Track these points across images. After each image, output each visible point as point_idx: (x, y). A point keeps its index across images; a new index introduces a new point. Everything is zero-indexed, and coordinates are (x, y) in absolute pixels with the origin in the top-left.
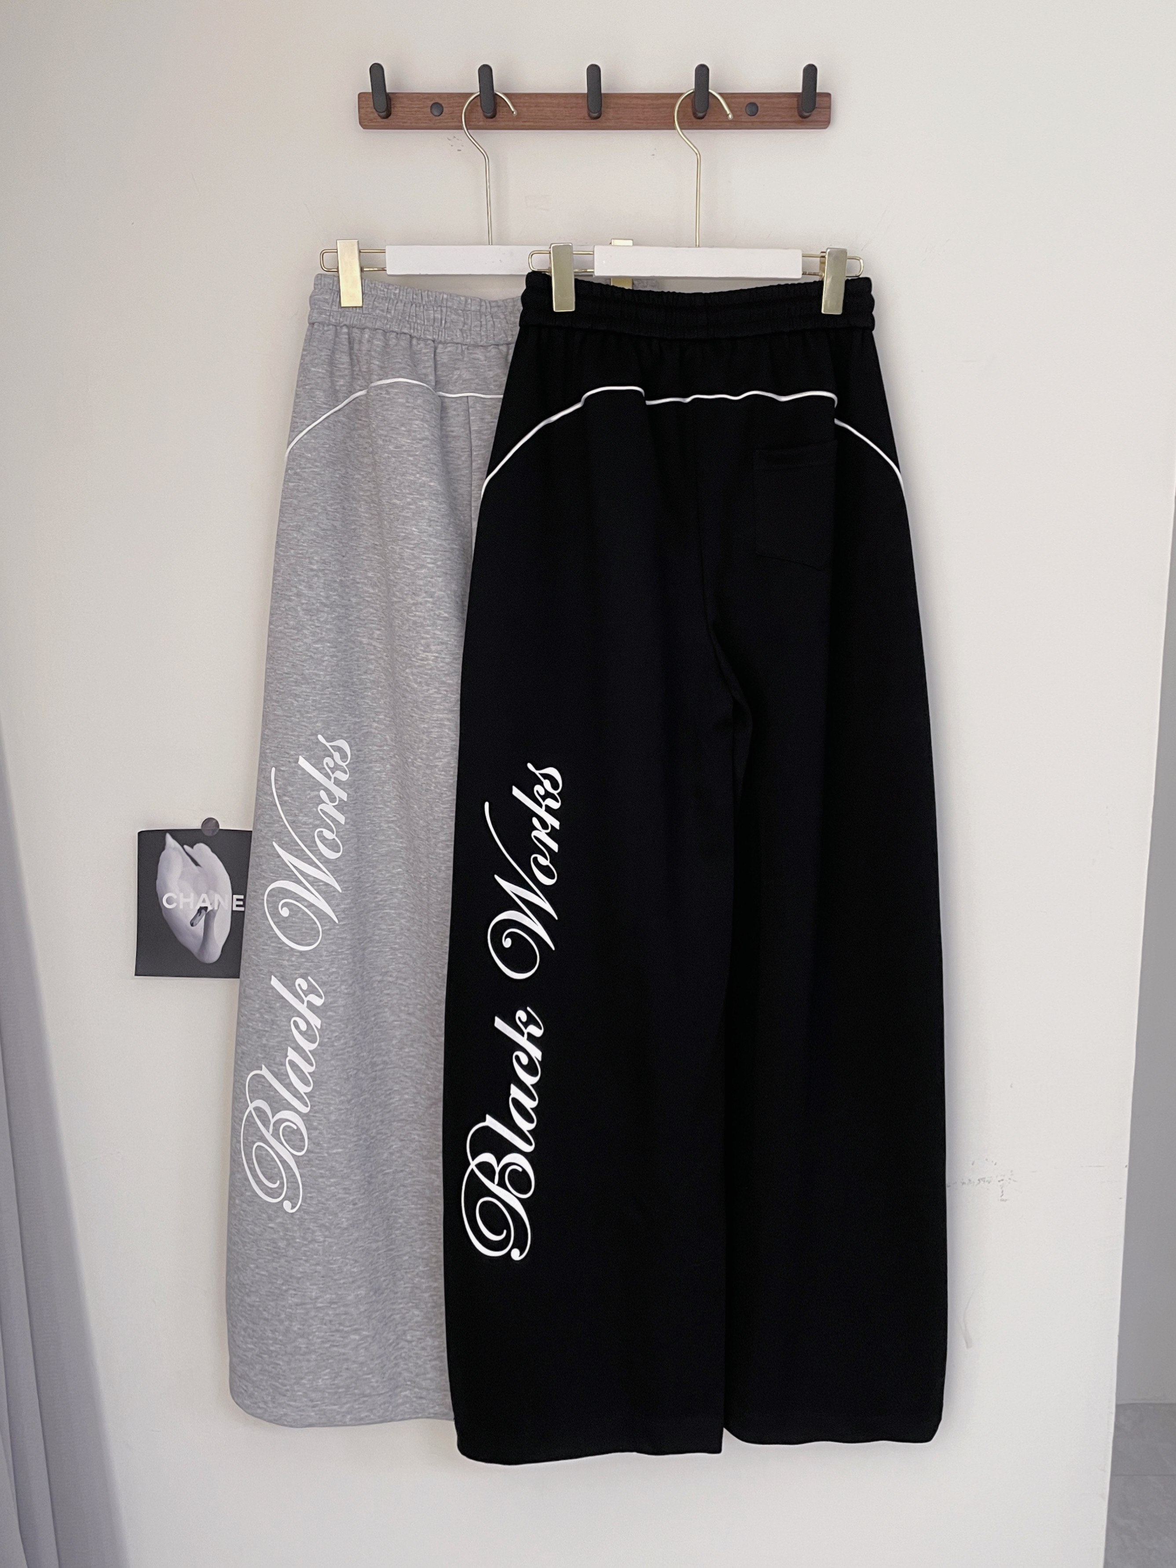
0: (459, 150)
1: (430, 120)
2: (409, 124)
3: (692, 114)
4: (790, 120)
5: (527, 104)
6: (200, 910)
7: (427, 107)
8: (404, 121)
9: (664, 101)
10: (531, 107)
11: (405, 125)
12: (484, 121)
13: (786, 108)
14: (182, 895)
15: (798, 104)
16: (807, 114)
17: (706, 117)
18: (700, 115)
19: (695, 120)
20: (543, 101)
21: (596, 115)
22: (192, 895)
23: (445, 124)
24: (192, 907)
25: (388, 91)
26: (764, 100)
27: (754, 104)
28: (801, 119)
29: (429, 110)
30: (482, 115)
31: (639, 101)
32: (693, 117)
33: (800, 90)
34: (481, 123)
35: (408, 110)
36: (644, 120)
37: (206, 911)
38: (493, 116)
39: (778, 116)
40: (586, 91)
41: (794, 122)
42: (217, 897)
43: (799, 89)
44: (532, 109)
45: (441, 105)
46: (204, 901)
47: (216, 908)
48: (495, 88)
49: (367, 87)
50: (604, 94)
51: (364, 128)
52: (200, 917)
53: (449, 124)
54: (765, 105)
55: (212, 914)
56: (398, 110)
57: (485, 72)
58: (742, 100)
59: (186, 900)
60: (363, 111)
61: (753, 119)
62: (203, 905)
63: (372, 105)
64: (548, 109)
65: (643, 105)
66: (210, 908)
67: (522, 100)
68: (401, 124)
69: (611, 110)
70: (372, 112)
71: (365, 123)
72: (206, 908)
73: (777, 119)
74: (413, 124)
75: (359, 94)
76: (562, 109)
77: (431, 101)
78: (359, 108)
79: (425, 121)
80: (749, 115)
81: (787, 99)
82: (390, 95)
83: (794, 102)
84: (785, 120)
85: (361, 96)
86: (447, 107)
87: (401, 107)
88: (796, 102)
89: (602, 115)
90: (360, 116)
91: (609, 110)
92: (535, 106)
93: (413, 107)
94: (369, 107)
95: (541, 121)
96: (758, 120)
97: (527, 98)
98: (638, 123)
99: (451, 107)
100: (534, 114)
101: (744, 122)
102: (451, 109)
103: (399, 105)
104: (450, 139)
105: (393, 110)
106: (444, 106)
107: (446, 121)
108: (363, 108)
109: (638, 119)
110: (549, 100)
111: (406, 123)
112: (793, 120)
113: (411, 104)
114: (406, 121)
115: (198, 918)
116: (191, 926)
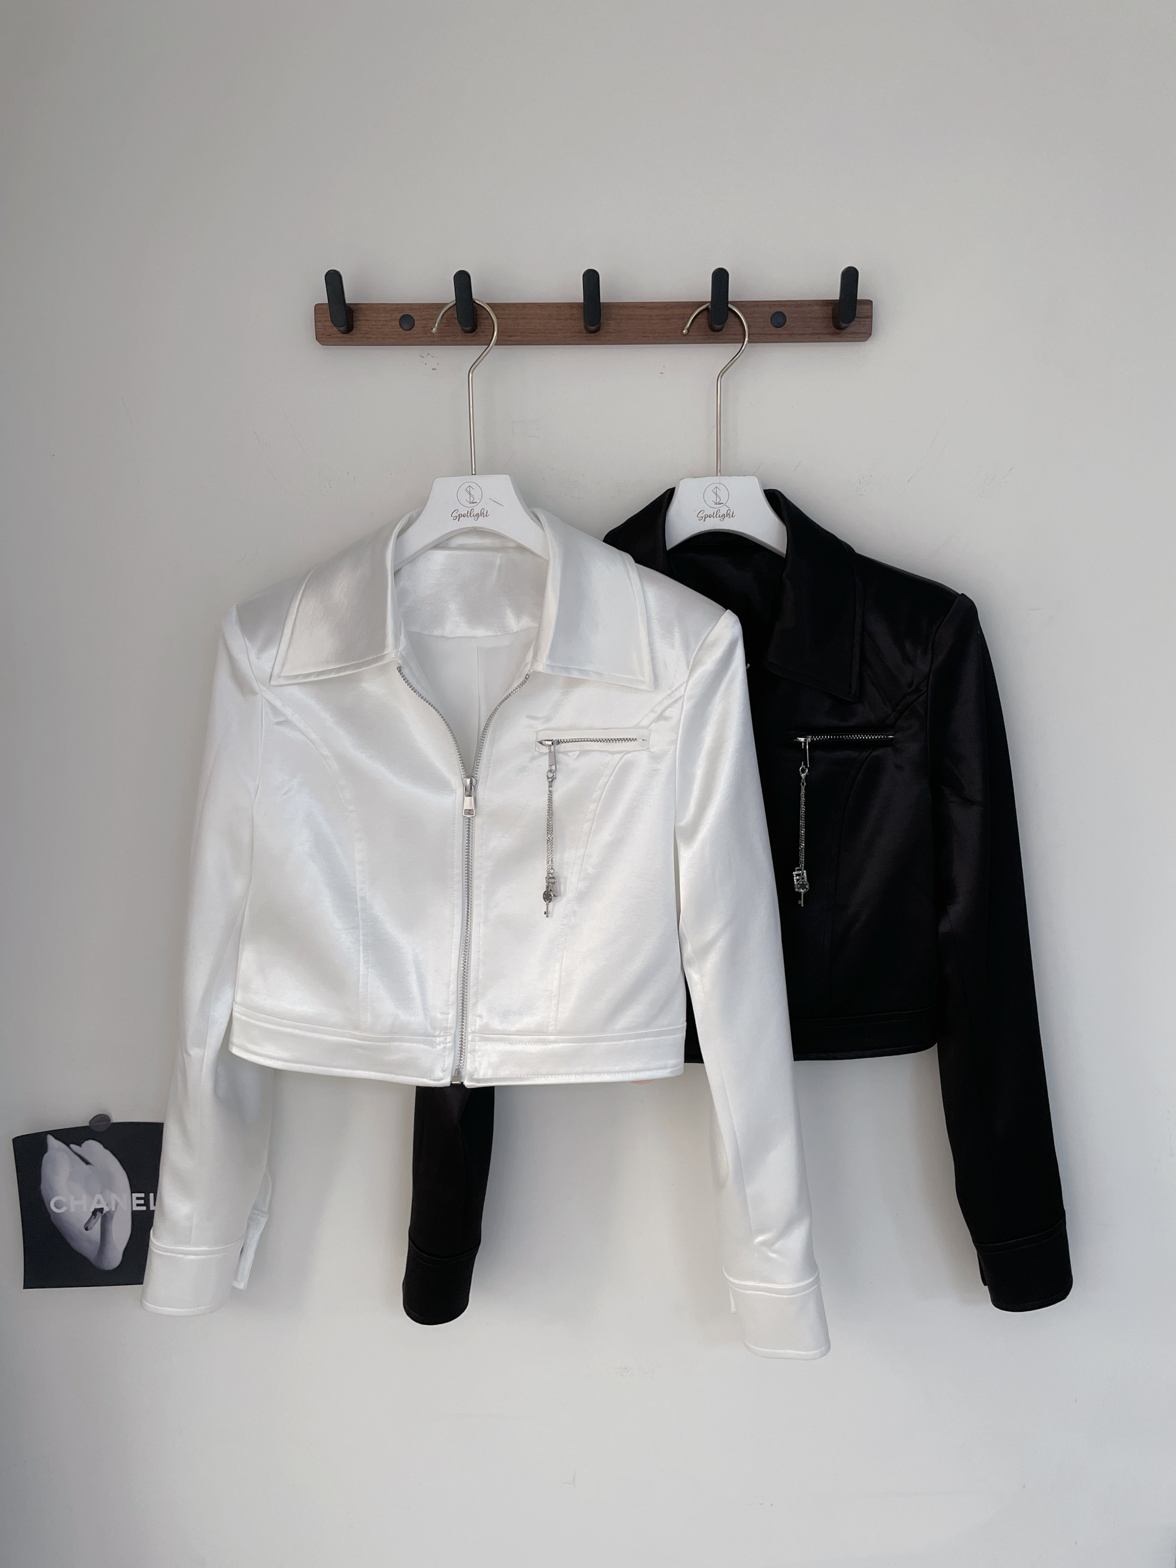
0: (433, 369)
1: (399, 335)
2: (373, 340)
3: (707, 326)
4: (823, 331)
5: (513, 316)
6: (94, 1213)
7: (395, 320)
8: (368, 336)
9: (675, 311)
10: (518, 319)
11: (370, 340)
12: (461, 335)
13: (819, 318)
15: (833, 313)
16: (843, 325)
17: (720, 330)
18: (718, 325)
19: (712, 332)
20: (531, 312)
21: (593, 328)
23: (417, 338)
24: (85, 1209)
25: (347, 302)
26: (794, 309)
27: (781, 314)
28: (838, 331)
29: (398, 323)
30: (460, 328)
31: (645, 311)
32: (708, 329)
33: (838, 299)
34: (460, 338)
35: (374, 323)
36: (650, 333)
37: (102, 1213)
38: (474, 329)
39: (808, 327)
40: (582, 300)
41: (828, 334)
43: (835, 294)
45: (411, 317)
46: (99, 1202)
48: (474, 297)
49: (323, 297)
50: (603, 303)
51: (323, 345)
52: (95, 1220)
53: (422, 338)
54: (796, 315)
56: (362, 324)
57: (462, 279)
58: (767, 309)
60: (318, 324)
61: (780, 330)
62: (99, 1207)
63: (330, 320)
64: (538, 321)
65: (650, 315)
66: (106, 1209)
67: (507, 311)
68: (364, 339)
69: (612, 322)
70: (331, 327)
71: (324, 338)
72: (101, 1210)
73: (810, 331)
74: (379, 340)
75: (316, 306)
76: (554, 321)
77: (401, 312)
78: (315, 322)
79: (393, 337)
80: (775, 327)
81: (820, 308)
82: (351, 306)
83: (829, 310)
84: (819, 331)
85: (318, 308)
86: (418, 320)
87: (364, 320)
88: (831, 311)
89: (601, 328)
90: (317, 330)
91: (610, 322)
92: (522, 318)
93: (379, 321)
94: (327, 320)
95: (529, 335)
96: (785, 332)
97: (512, 309)
98: (644, 337)
99: (424, 320)
100: (521, 327)
101: (770, 335)
102: (424, 322)
103: (361, 318)
104: (423, 356)
105: (355, 323)
106: (415, 318)
107: (418, 336)
108: (320, 321)
109: (645, 333)
110: (539, 311)
111: (370, 338)
112: (827, 331)
113: (377, 317)
114: (370, 336)
115: (93, 1221)
116: (87, 1229)
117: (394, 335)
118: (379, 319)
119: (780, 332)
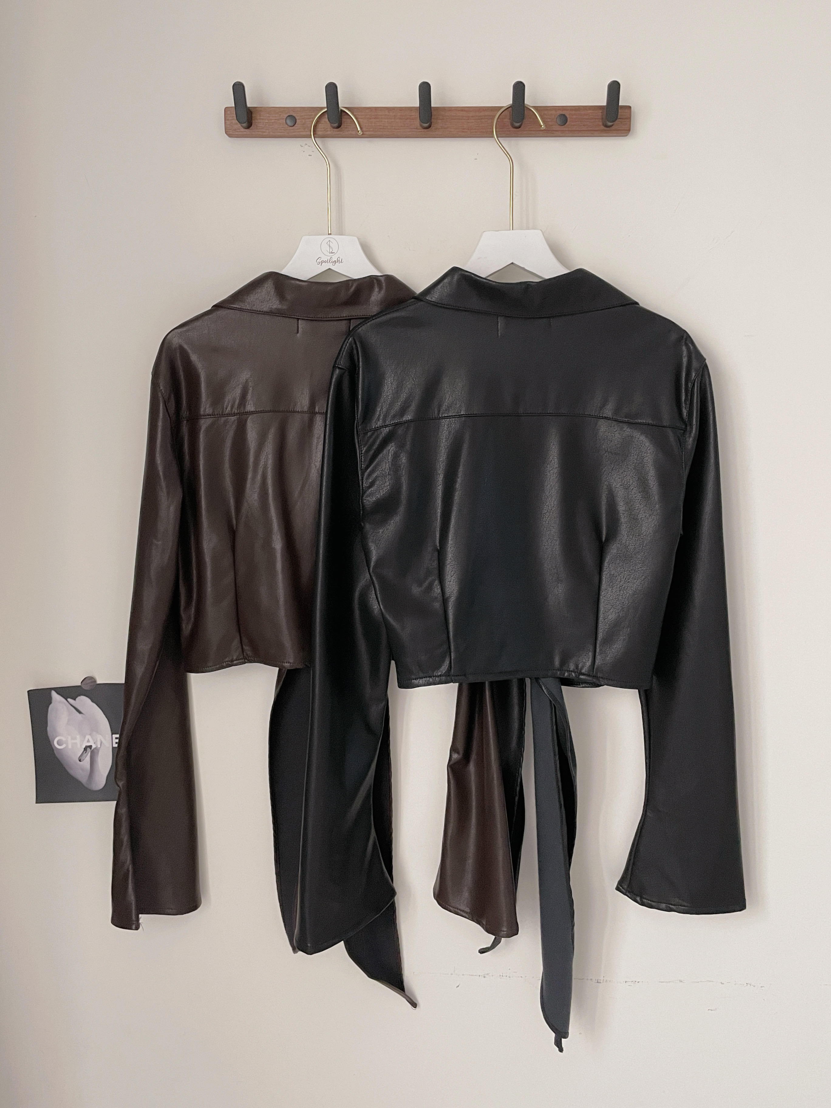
0: (310, 156)
1: (285, 129)
2: (267, 133)
3: (510, 125)
4: (594, 128)
5: (368, 116)
6: (85, 749)
7: (283, 119)
9: (486, 113)
10: (371, 118)
11: (264, 134)
12: (331, 131)
13: (592, 119)
14: (68, 737)
15: (602, 116)
16: (610, 124)
17: (522, 127)
18: (517, 125)
19: (512, 129)
20: (381, 114)
21: (426, 125)
22: (78, 737)
23: (297, 133)
24: (79, 746)
25: (249, 105)
26: (574, 112)
27: (564, 115)
28: (606, 128)
29: (285, 122)
30: (329, 124)
31: (465, 114)
32: (511, 127)
33: (604, 104)
34: (329, 133)
35: (267, 121)
36: (469, 129)
37: (91, 749)
38: (339, 127)
39: (585, 125)
40: (418, 105)
42: (100, 738)
44: (371, 120)
45: (294, 117)
47: (99, 747)
48: (340, 104)
49: (230, 102)
50: (433, 107)
51: (230, 138)
53: (302, 133)
54: (574, 117)
55: (96, 751)
56: (259, 122)
57: (331, 89)
58: (553, 112)
59: (75, 742)
60: (227, 121)
62: (88, 744)
63: (235, 118)
64: (386, 120)
65: (467, 117)
66: (94, 747)
67: (363, 113)
68: (260, 133)
69: (440, 121)
70: (236, 124)
71: (230, 133)
72: (90, 747)
73: (584, 128)
74: (271, 133)
76: (397, 120)
77: (287, 114)
78: (225, 120)
79: (280, 131)
80: (559, 125)
81: (592, 112)
82: (251, 109)
83: (599, 113)
84: (591, 129)
85: (227, 109)
86: (299, 119)
87: (260, 119)
88: (601, 114)
89: (432, 125)
90: (226, 127)
91: (438, 121)
92: (375, 118)
93: (271, 120)
94: (233, 119)
95: (379, 130)
96: (567, 129)
97: (368, 111)
98: (463, 132)
99: (303, 119)
100: (373, 125)
101: (556, 131)
103: (258, 118)
104: (302, 145)
105: (253, 121)
106: (297, 118)
107: (298, 131)
109: (464, 129)
110: (387, 113)
111: (264, 132)
112: (598, 129)
113: (269, 117)
114: (264, 130)
115: (85, 755)
116: (80, 760)
117: (281, 130)
118: (271, 118)
119: (563, 129)
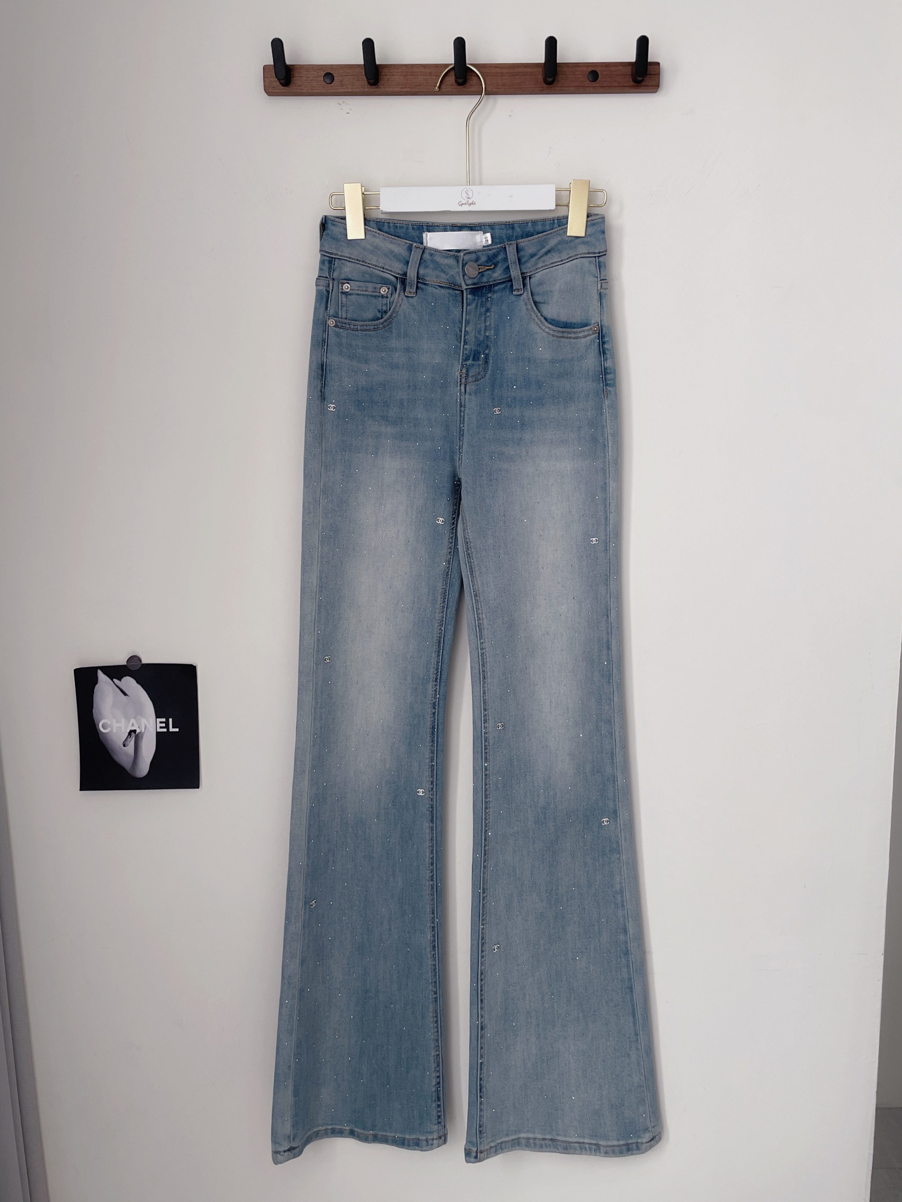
0: (347, 113)
1: (324, 87)
2: (305, 91)
3: (542, 81)
4: (625, 85)
5: (403, 74)
6: (130, 733)
7: (321, 76)
9: (520, 70)
10: (407, 76)
11: (303, 92)
12: (368, 88)
13: (622, 75)
14: (114, 720)
15: (632, 71)
16: (640, 81)
17: (555, 83)
18: (550, 80)
19: (546, 86)
20: (416, 71)
21: (461, 83)
22: (123, 720)
23: (336, 91)
24: (123, 731)
25: (287, 63)
26: (604, 68)
27: (595, 72)
28: (635, 85)
29: (322, 79)
30: (367, 83)
31: (498, 70)
32: (543, 83)
33: (634, 60)
34: (366, 90)
35: (305, 79)
36: (503, 86)
37: (135, 734)
38: (377, 83)
39: (615, 81)
40: (453, 63)
41: (629, 87)
42: (144, 721)
44: (408, 77)
45: (332, 75)
46: (133, 725)
47: (143, 731)
48: (377, 59)
49: (269, 60)
50: (469, 64)
51: (269, 95)
53: (339, 90)
54: (605, 73)
55: (140, 736)
56: (297, 80)
57: (368, 45)
58: (585, 69)
59: (119, 725)
60: (265, 79)
61: (594, 84)
62: (133, 729)
64: (422, 77)
65: (501, 73)
67: (399, 71)
68: (299, 91)
70: (275, 81)
71: (270, 91)
72: (135, 731)
73: (615, 84)
74: (310, 91)
75: (264, 67)
76: (433, 77)
77: (324, 71)
78: (264, 78)
79: (319, 88)
80: (590, 81)
81: (622, 68)
82: (289, 66)
83: (629, 70)
84: (621, 85)
85: (265, 67)
86: (337, 77)
87: (298, 77)
88: (630, 70)
89: (467, 84)
90: (266, 84)
91: (473, 78)
92: (410, 75)
93: (309, 77)
94: (273, 77)
96: (598, 85)
99: (341, 76)
100: (410, 82)
101: (587, 87)
102: (341, 78)
103: (296, 75)
104: (340, 103)
105: (292, 79)
106: (335, 75)
107: (336, 88)
108: (267, 78)
109: (498, 86)
110: (423, 70)
111: (302, 89)
112: (628, 85)
113: (307, 74)
114: (302, 88)
115: (129, 739)
116: (124, 746)
118: (309, 75)
119: (594, 85)
